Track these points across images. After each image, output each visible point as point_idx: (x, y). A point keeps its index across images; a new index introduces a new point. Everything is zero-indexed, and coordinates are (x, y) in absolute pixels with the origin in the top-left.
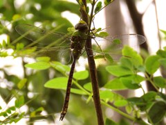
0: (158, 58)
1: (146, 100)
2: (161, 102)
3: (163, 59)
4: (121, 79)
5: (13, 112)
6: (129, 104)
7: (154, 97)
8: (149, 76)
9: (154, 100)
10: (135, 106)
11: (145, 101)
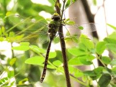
0: (105, 43)
1: (96, 72)
2: (107, 74)
3: (108, 44)
4: (79, 58)
5: (6, 81)
6: (84, 75)
7: (102, 71)
8: (99, 56)
9: (102, 73)
10: (89, 77)
11: (95, 74)
